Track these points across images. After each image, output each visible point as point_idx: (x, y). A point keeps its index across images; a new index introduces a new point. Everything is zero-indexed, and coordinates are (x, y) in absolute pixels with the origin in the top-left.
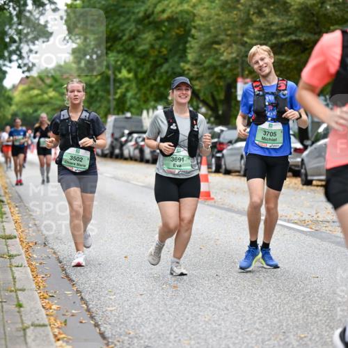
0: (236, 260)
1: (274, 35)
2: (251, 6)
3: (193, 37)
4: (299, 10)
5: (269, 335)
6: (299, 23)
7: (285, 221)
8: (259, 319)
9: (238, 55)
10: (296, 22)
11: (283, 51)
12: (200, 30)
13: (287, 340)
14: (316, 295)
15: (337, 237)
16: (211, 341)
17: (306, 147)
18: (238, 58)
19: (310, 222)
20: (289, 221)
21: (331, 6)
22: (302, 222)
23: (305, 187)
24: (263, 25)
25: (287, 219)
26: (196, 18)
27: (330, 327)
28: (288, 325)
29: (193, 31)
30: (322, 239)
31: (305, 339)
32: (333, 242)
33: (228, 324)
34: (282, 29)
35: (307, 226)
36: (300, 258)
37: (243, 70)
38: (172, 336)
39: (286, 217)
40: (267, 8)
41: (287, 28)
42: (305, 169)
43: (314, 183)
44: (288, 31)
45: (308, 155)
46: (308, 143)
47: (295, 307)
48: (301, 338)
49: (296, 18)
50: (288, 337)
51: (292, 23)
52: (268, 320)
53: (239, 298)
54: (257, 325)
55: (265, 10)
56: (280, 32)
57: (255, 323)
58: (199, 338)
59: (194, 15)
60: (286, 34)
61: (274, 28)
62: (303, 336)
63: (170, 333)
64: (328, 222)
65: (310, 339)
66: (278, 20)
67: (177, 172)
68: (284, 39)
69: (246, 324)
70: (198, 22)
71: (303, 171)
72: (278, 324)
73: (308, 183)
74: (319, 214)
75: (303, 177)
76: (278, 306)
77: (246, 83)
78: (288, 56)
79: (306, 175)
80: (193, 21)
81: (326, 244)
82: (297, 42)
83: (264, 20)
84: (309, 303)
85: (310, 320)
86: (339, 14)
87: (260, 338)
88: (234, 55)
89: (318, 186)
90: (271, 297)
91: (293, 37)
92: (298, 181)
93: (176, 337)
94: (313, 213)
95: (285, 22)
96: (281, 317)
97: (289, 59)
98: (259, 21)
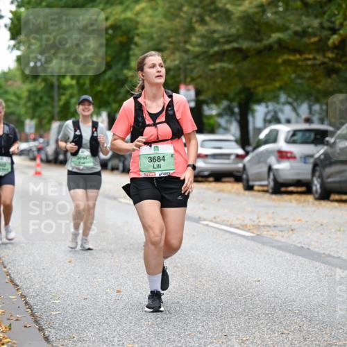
0: (179, 265)
1: (216, 42)
2: (194, 14)
3: (136, 44)
4: (240, 18)
5: (211, 338)
6: (241, 31)
7: (227, 225)
8: (201, 323)
9: (180, 62)
10: (238, 30)
11: (225, 58)
12: (143, 38)
13: (229, 343)
14: (257, 299)
15: (278, 241)
16: (154, 344)
17: (247, 153)
18: (181, 65)
19: (252, 227)
20: (231, 226)
21: (272, 13)
22: (244, 227)
23: (247, 193)
24: (205, 33)
25: (229, 223)
26: (140, 26)
27: (271, 330)
28: (231, 328)
29: (137, 39)
30: (264, 243)
31: (247, 342)
32: (274, 247)
33: (171, 327)
34: (224, 37)
35: (249, 231)
36: (242, 262)
37: (186, 77)
38: (116, 339)
39: (228, 221)
40: (209, 16)
41: (229, 36)
42: (247, 175)
43: (256, 188)
44: (231, 39)
45: (249, 161)
46: (249, 149)
47: (237, 311)
48: (243, 341)
49: (238, 27)
50: (230, 340)
51: (233, 31)
52: (210, 324)
53: (182, 302)
54: (200, 329)
55: (207, 18)
56: (222, 40)
57: (197, 327)
58: (143, 342)
59: (137, 23)
60: (228, 42)
61: (216, 35)
62: (244, 339)
63: (114, 337)
64: (269, 226)
65: (252, 343)
66: (220, 27)
67: (81, 167)
68: (227, 47)
69: (189, 327)
70: (141, 30)
71: (244, 176)
72: (220, 327)
73: (249, 188)
74: (260, 219)
75: (245, 182)
76: (220, 309)
77: (188, 90)
78: (230, 63)
79: (248, 180)
80: (136, 28)
81: (267, 249)
82: (239, 50)
83: (206, 28)
84: (251, 306)
85: (251, 324)
86: (280, 22)
87: (202, 341)
88: (177, 62)
89: (259, 191)
90: (213, 301)
91: (235, 45)
92: (239, 186)
93: (119, 341)
94: (255, 217)
95: (227, 30)
96: (223, 321)
97: (231, 66)
98: (201, 29)
